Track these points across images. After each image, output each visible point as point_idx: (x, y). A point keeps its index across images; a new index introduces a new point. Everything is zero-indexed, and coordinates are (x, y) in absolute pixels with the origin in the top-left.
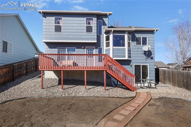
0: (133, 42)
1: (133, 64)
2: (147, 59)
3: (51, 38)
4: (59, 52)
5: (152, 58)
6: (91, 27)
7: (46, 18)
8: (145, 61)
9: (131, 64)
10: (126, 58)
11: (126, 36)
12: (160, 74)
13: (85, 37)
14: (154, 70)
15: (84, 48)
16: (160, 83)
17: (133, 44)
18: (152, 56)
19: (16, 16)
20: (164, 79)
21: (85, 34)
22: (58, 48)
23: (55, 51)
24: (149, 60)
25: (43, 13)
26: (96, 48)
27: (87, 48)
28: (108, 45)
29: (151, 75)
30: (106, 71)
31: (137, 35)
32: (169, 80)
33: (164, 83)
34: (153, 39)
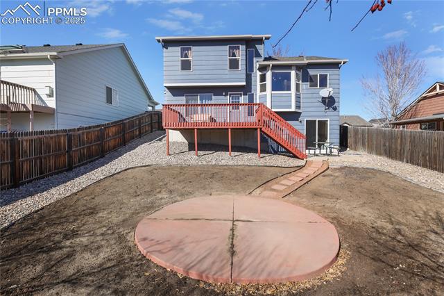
0: (304, 83)
1: (304, 119)
2: (327, 110)
3: (176, 81)
4: (187, 101)
5: (335, 109)
6: (237, 61)
7: (167, 48)
8: (323, 114)
9: (300, 119)
10: (293, 109)
11: (293, 73)
12: (349, 135)
13: (228, 77)
14: (339, 128)
15: (226, 95)
16: (348, 149)
17: (305, 86)
18: (336, 105)
19: (121, 47)
20: (356, 143)
21: (227, 72)
22: (186, 96)
23: (182, 100)
24: (331, 112)
25: (163, 41)
26: (245, 94)
27: (230, 94)
28: (263, 88)
29: (333, 136)
30: (261, 129)
31: (312, 72)
32: (364, 145)
33: (355, 150)
34: (337, 77)
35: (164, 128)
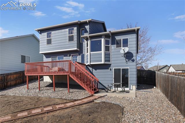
1: (113, 68)
2: (128, 62)
4: (52, 60)
5: (133, 61)
7: (41, 34)
8: (125, 64)
9: (111, 68)
10: (103, 62)
11: (103, 40)
13: (68, 46)
15: (70, 56)
17: (113, 47)
18: (134, 58)
21: (67, 43)
22: (52, 57)
23: (50, 60)
24: (130, 63)
25: (38, 30)
26: (79, 55)
27: (72, 55)
31: (117, 38)
35: (26, 75)
